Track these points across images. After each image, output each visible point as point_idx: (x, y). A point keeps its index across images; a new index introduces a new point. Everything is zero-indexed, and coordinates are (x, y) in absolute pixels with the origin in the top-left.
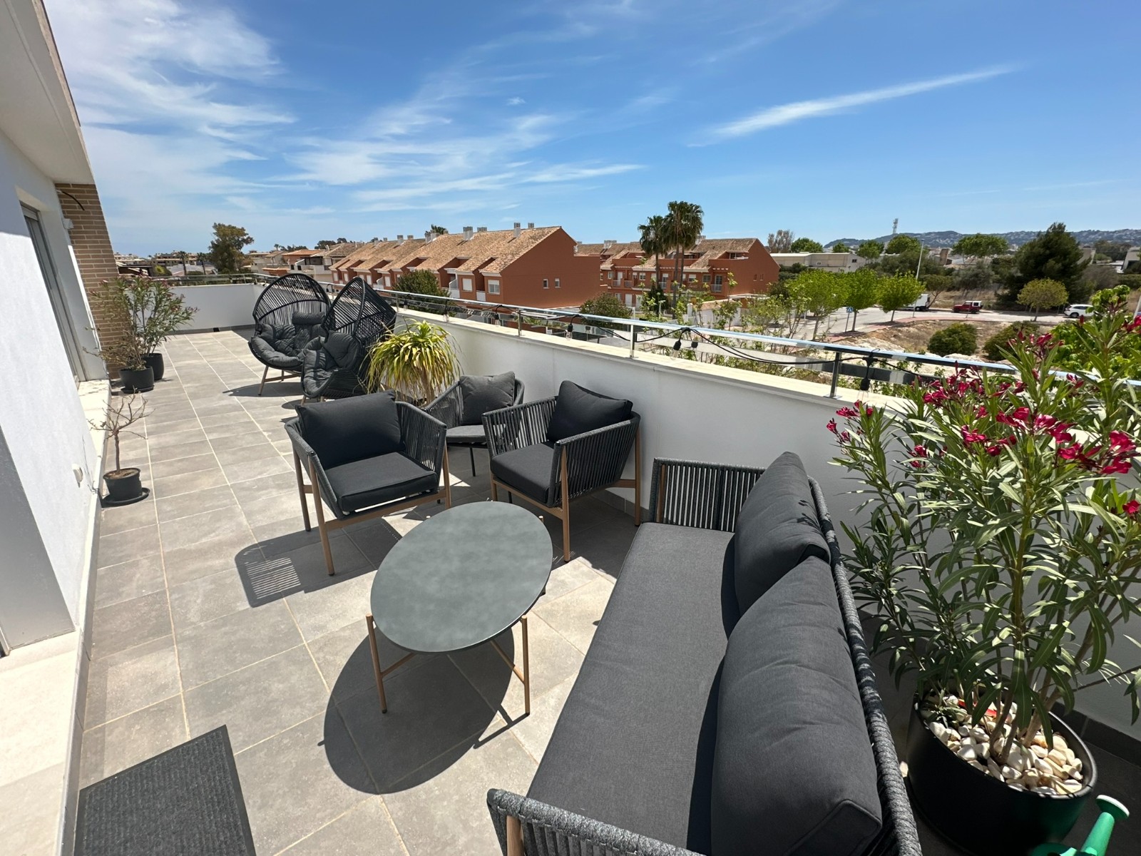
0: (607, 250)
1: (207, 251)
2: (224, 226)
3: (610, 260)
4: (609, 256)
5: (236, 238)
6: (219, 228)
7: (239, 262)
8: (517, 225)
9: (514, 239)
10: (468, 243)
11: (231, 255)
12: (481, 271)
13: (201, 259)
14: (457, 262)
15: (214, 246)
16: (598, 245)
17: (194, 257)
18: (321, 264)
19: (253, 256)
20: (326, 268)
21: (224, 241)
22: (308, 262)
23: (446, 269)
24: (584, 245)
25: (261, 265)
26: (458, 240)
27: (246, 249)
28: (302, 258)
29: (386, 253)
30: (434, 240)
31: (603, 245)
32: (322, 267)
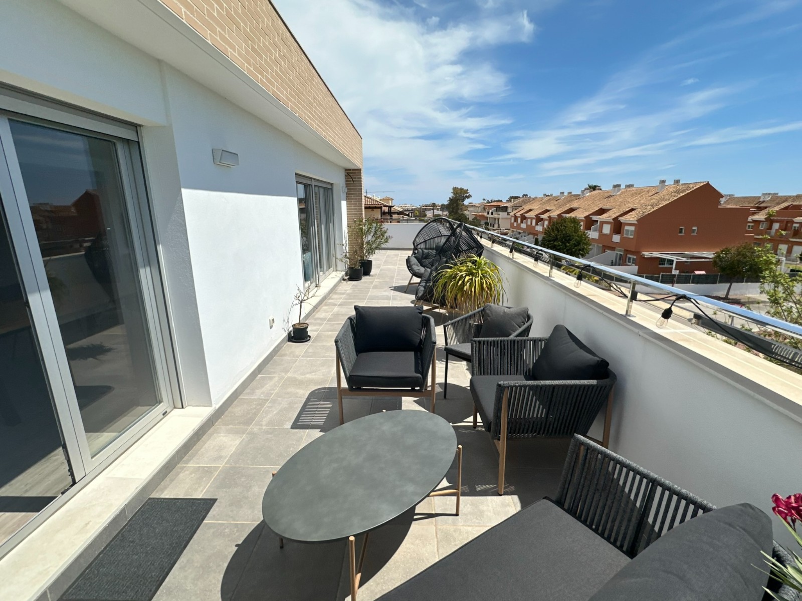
0: (764, 201)
1: (446, 203)
2: (458, 188)
3: (766, 211)
4: (766, 208)
5: (463, 195)
6: (455, 190)
7: (461, 209)
8: (663, 182)
9: (657, 193)
10: (614, 197)
11: (457, 205)
12: (620, 219)
13: (443, 207)
14: (602, 211)
15: (451, 200)
16: (754, 197)
17: (439, 206)
18: (506, 211)
19: (470, 206)
20: (508, 214)
21: (456, 198)
22: (498, 210)
23: (590, 216)
24: (737, 198)
25: (471, 211)
26: (606, 195)
27: (466, 202)
28: (495, 207)
29: (550, 204)
30: (587, 195)
31: (760, 197)
32: (506, 213)
